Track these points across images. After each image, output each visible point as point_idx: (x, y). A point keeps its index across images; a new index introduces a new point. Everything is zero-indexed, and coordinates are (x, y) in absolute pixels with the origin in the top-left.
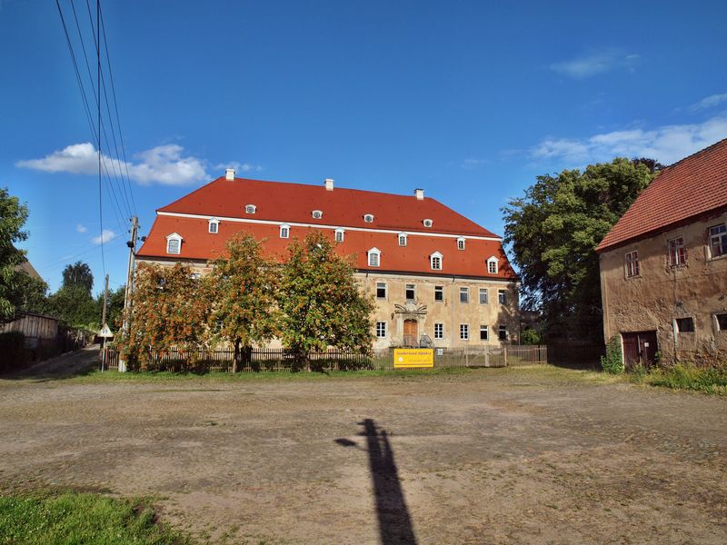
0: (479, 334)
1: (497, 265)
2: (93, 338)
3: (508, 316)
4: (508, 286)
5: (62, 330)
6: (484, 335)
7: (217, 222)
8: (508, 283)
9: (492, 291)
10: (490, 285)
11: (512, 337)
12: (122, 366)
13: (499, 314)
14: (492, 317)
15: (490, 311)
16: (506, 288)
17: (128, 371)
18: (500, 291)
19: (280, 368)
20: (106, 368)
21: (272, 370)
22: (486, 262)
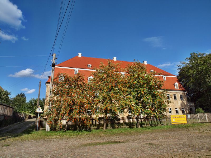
0: (175, 111)
1: (178, 86)
2: (28, 116)
3: (184, 104)
4: (183, 93)
5: (15, 113)
6: (177, 112)
7: (78, 70)
8: (182, 92)
9: (178, 95)
10: (177, 93)
11: (186, 112)
12: (48, 128)
13: (181, 103)
14: (178, 105)
15: (177, 102)
16: (182, 94)
17: (51, 130)
18: (180, 95)
19: (124, 127)
20: (39, 130)
21: (120, 128)
22: (174, 85)
